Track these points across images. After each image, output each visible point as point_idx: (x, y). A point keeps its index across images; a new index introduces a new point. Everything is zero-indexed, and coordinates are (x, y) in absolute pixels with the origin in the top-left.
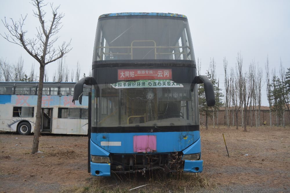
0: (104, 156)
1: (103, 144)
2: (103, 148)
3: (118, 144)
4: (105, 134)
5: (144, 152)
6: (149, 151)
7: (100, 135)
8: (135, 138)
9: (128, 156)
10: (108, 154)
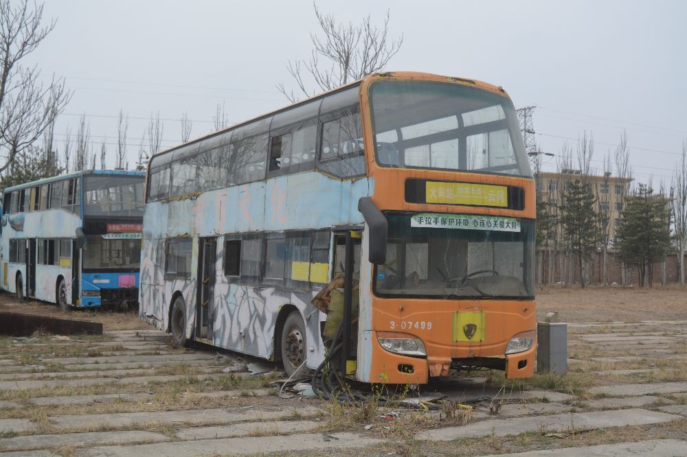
0: (96, 291)
1: (95, 281)
2: (95, 284)
3: (107, 281)
4: (97, 274)
5: (126, 287)
6: (130, 286)
7: (93, 275)
8: (120, 276)
9: (114, 291)
10: (99, 289)
